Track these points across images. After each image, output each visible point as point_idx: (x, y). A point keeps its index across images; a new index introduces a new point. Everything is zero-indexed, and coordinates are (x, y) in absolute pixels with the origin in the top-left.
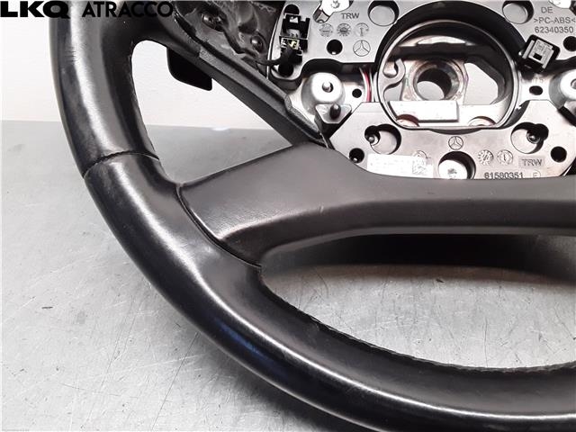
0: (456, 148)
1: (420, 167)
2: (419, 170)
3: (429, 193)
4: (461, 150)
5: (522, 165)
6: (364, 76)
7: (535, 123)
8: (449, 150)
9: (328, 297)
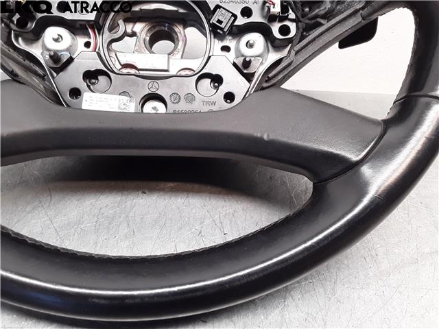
0: (153, 90)
1: (124, 104)
2: (123, 107)
3: (100, 122)
4: (156, 92)
5: (202, 105)
6: (90, 30)
7: (214, 73)
8: (148, 92)
9: (49, 206)
